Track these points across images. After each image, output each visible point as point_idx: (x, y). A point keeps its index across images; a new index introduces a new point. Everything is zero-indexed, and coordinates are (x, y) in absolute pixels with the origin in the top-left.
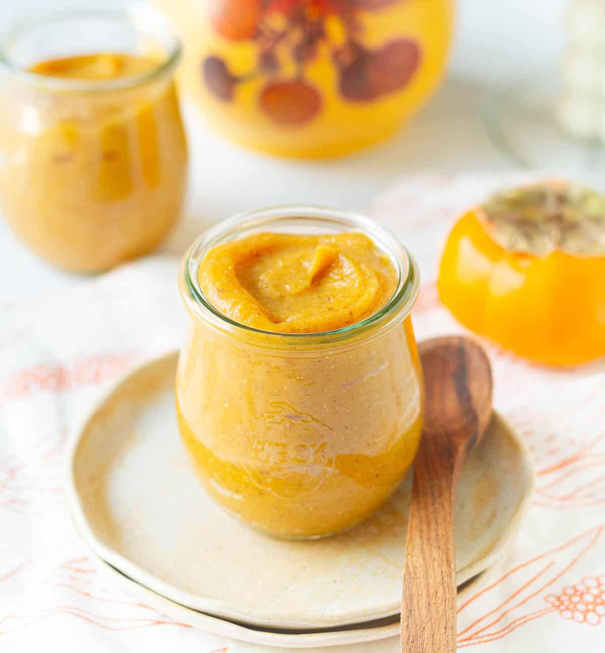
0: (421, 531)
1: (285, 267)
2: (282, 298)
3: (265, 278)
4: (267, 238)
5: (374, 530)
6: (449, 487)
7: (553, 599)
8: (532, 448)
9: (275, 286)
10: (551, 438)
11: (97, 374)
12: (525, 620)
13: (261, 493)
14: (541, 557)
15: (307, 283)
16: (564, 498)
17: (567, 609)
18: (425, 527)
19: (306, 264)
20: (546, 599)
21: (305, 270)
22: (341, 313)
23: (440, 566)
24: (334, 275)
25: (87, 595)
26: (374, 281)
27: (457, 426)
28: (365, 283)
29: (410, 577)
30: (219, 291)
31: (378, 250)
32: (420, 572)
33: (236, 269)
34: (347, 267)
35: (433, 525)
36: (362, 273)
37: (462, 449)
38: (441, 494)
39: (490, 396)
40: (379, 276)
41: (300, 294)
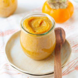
0: (56, 60)
1: (36, 23)
2: (35, 27)
3: (33, 25)
4: (33, 18)
5: (49, 58)
6: (60, 52)
7: (75, 67)
8: (71, 43)
9: (34, 26)
10: (74, 42)
11: (8, 33)
12: (71, 71)
13: (33, 55)
14: (73, 61)
15: (39, 25)
16: (76, 51)
17: (77, 69)
18: (57, 59)
19: (39, 22)
20: (74, 67)
21: (38, 23)
22: (44, 30)
23: (59, 65)
24: (43, 24)
25: (8, 69)
26: (49, 25)
27: (60, 42)
28: (47, 25)
29: (55, 67)
30: (26, 27)
31: (49, 19)
32: (56, 66)
33: (28, 23)
34: (45, 22)
35: (58, 59)
36: (47, 24)
37: (61, 46)
38: (59, 54)
39: (65, 37)
40: (49, 24)
41: (38, 27)
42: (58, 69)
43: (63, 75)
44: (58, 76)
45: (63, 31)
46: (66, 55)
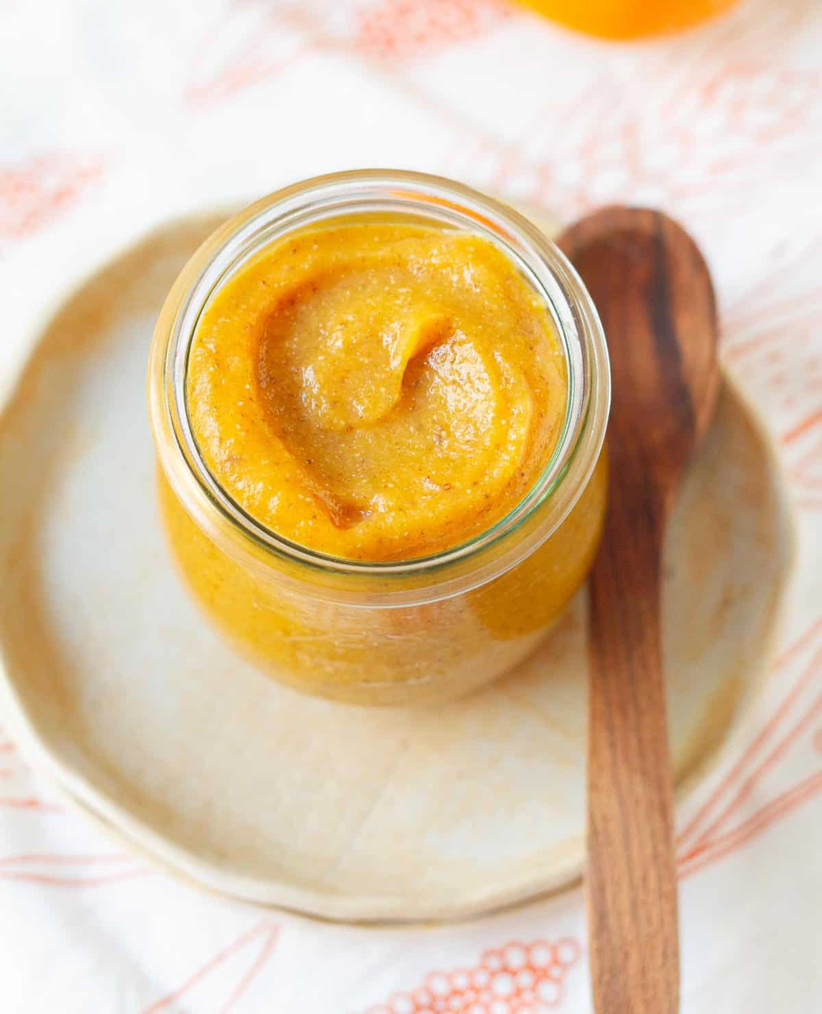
3: (312, 381)
9: (333, 402)
41: (384, 421)
42: (638, 873)
43: (692, 855)
44: (634, 963)
45: (684, 272)
46: (727, 603)
